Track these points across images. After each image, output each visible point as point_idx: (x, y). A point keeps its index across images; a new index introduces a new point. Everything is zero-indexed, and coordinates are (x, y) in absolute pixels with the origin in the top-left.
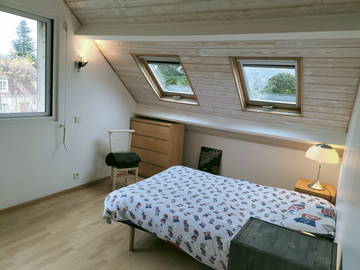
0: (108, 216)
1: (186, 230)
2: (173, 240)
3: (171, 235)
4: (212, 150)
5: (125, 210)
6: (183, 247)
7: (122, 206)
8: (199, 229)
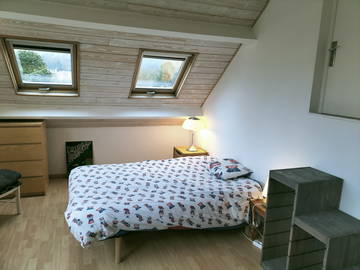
0: (91, 239)
1: (184, 210)
2: (176, 224)
3: (173, 220)
4: (80, 143)
5: (115, 223)
6: (186, 225)
7: (109, 221)
8: (193, 204)
